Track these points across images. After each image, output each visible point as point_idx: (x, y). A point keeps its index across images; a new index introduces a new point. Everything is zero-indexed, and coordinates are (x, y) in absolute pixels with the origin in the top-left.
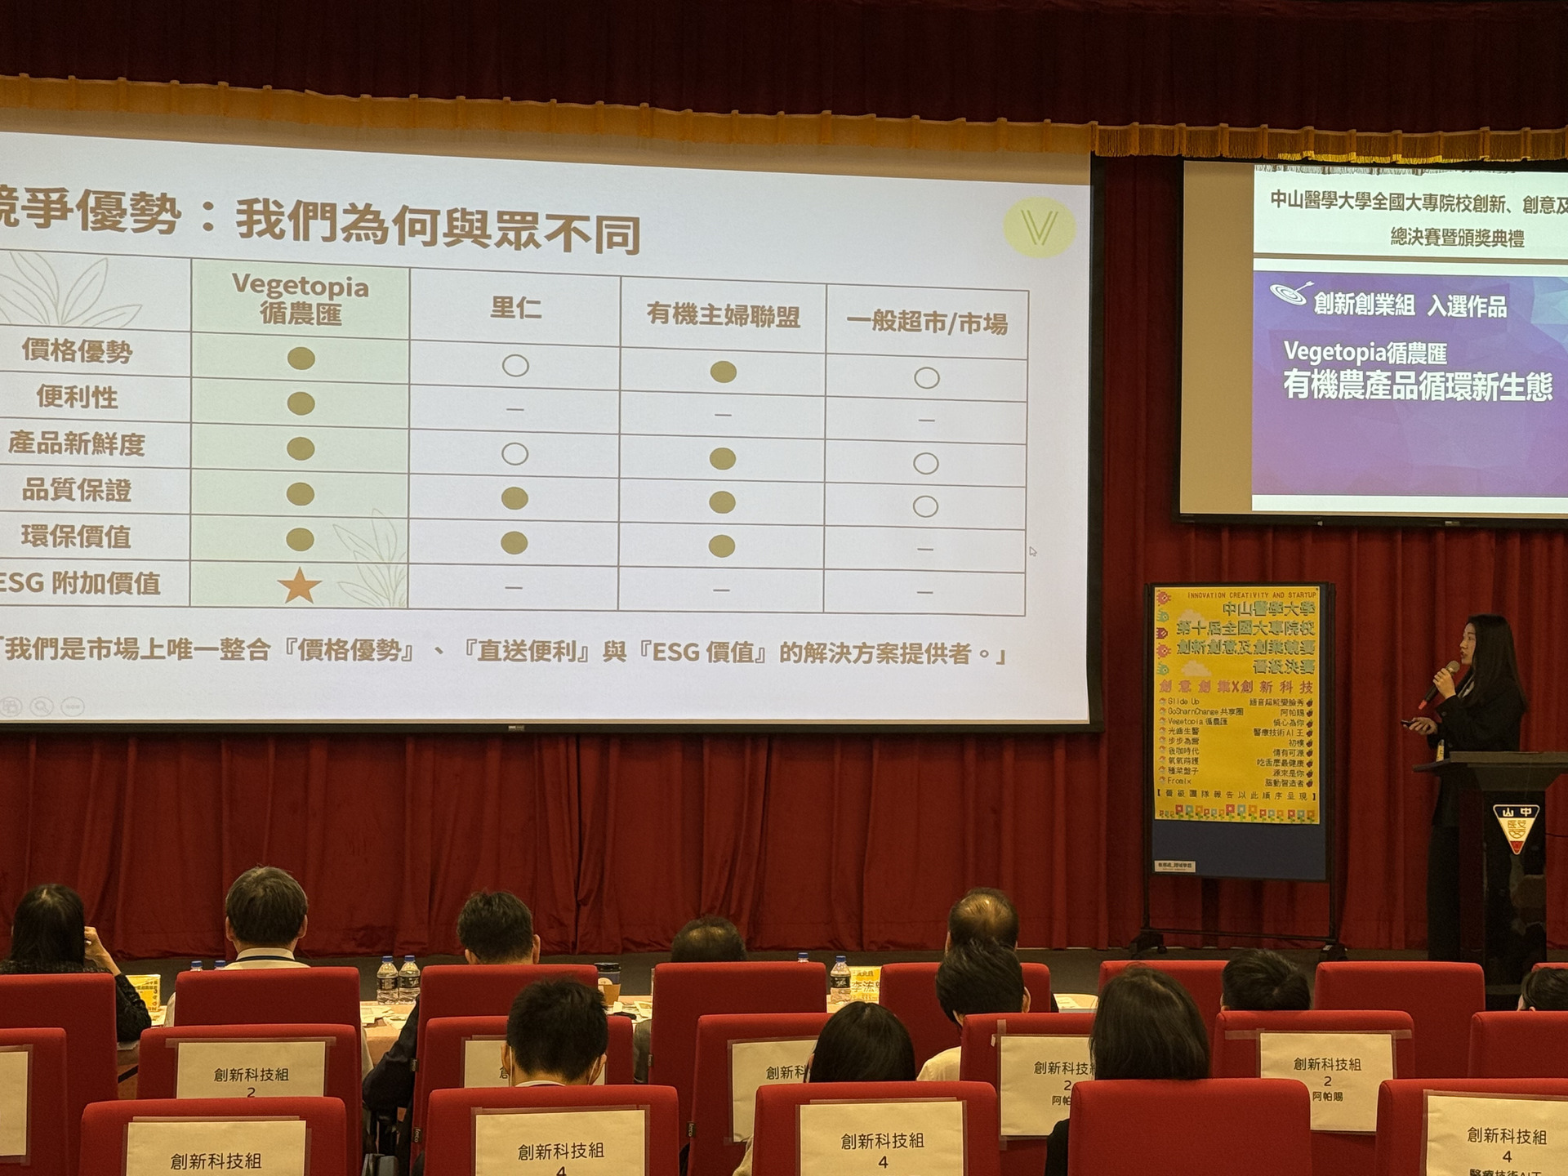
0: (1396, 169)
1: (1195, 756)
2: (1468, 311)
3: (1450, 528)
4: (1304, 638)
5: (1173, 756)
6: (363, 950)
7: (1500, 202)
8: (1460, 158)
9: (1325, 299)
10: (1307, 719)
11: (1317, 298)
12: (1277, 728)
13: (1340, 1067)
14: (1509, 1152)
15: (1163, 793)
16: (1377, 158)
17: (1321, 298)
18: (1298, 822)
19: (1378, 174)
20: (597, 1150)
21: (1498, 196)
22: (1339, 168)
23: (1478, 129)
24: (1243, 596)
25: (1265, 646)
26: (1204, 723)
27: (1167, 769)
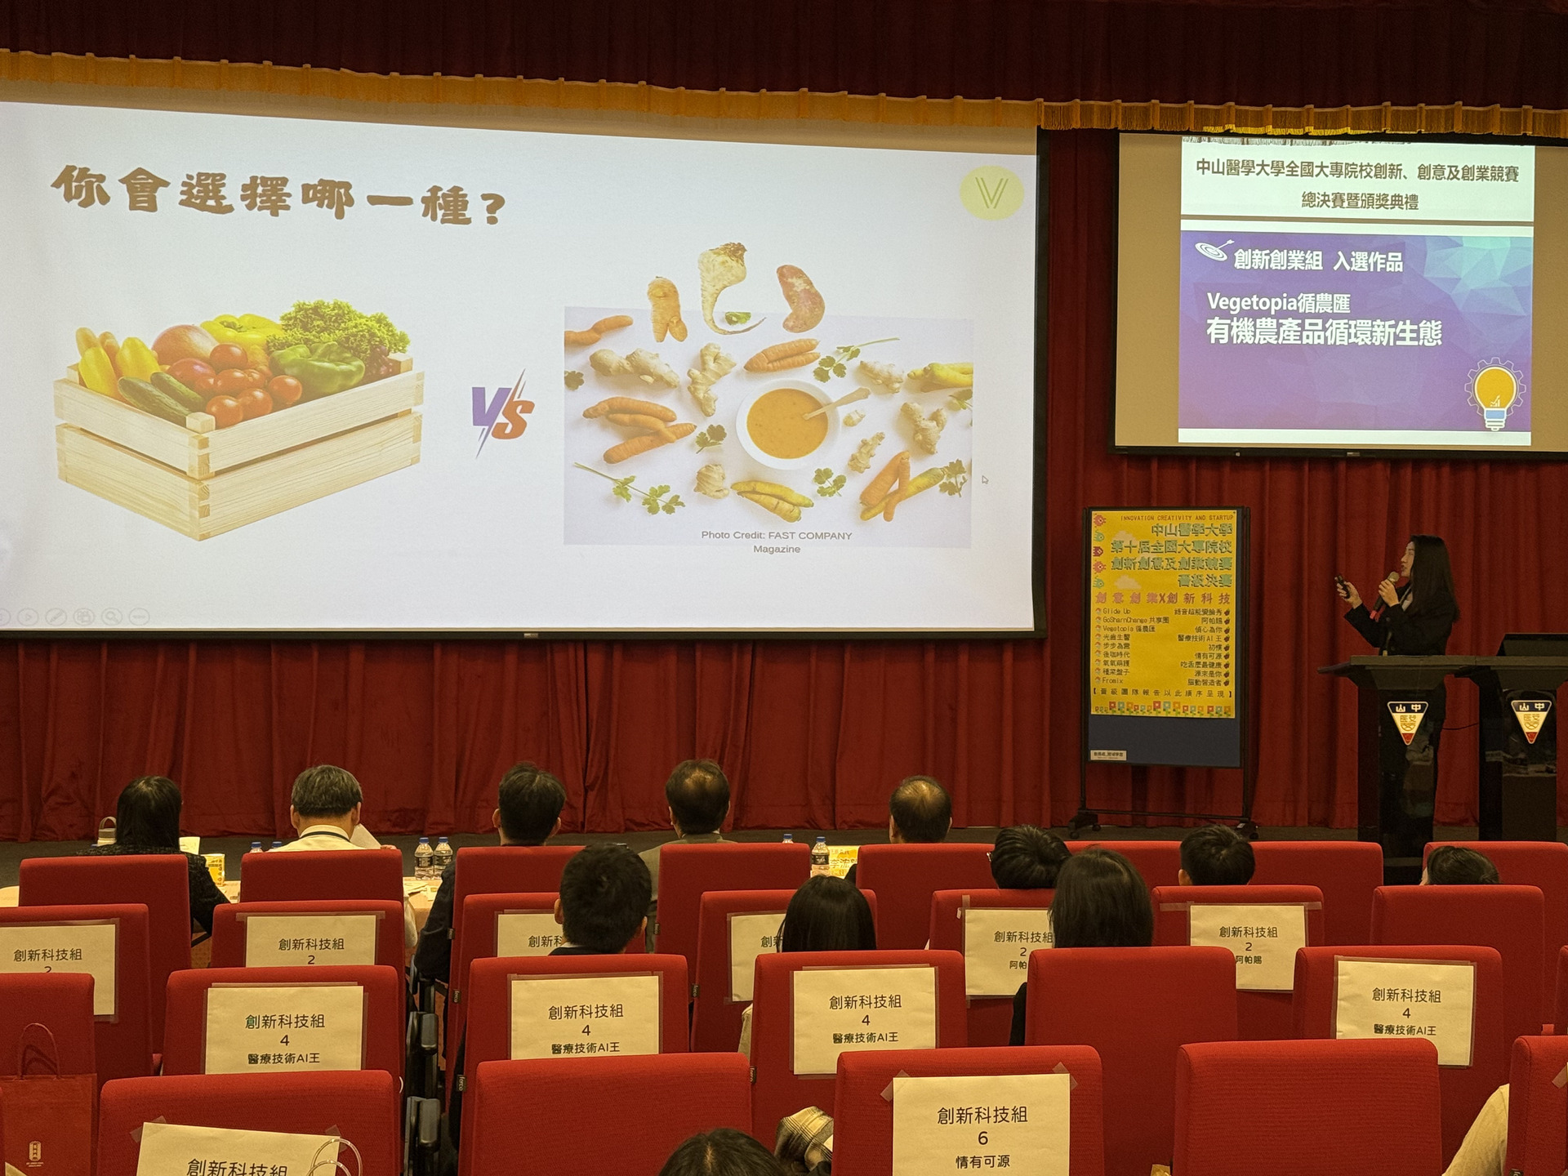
0: (1308, 141)
1: (1127, 659)
2: (1369, 266)
3: (1350, 460)
4: (1223, 556)
5: (1107, 659)
6: (397, 829)
7: (1398, 170)
8: (1365, 130)
9: (1243, 255)
10: (1224, 626)
11: (1236, 254)
12: (1198, 634)
13: (1260, 935)
14: (1408, 1009)
15: (1099, 691)
16: (1292, 130)
17: (1240, 255)
18: (1216, 716)
19: (1291, 145)
20: (617, 1011)
21: (1395, 164)
22: (1257, 140)
23: (1380, 103)
24: (1169, 518)
25: (1188, 563)
26: (1135, 629)
27: (1102, 671)
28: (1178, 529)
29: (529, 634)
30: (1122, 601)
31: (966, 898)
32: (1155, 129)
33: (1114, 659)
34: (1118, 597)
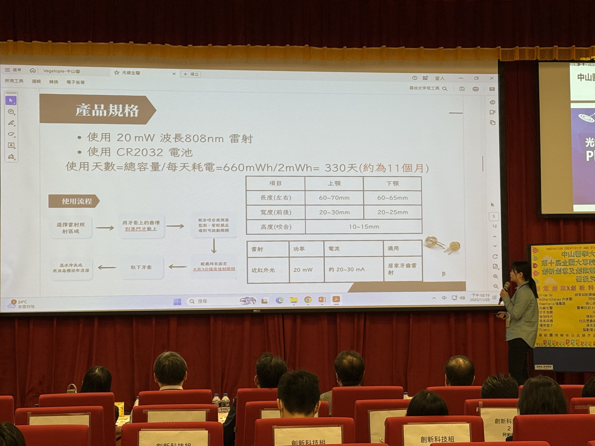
1: (552, 319)
12: (587, 306)
24: (570, 248)
25: (581, 270)
26: (555, 305)
28: (575, 254)
29: (256, 311)
30: (548, 290)
31: (481, 403)
32: (556, 59)
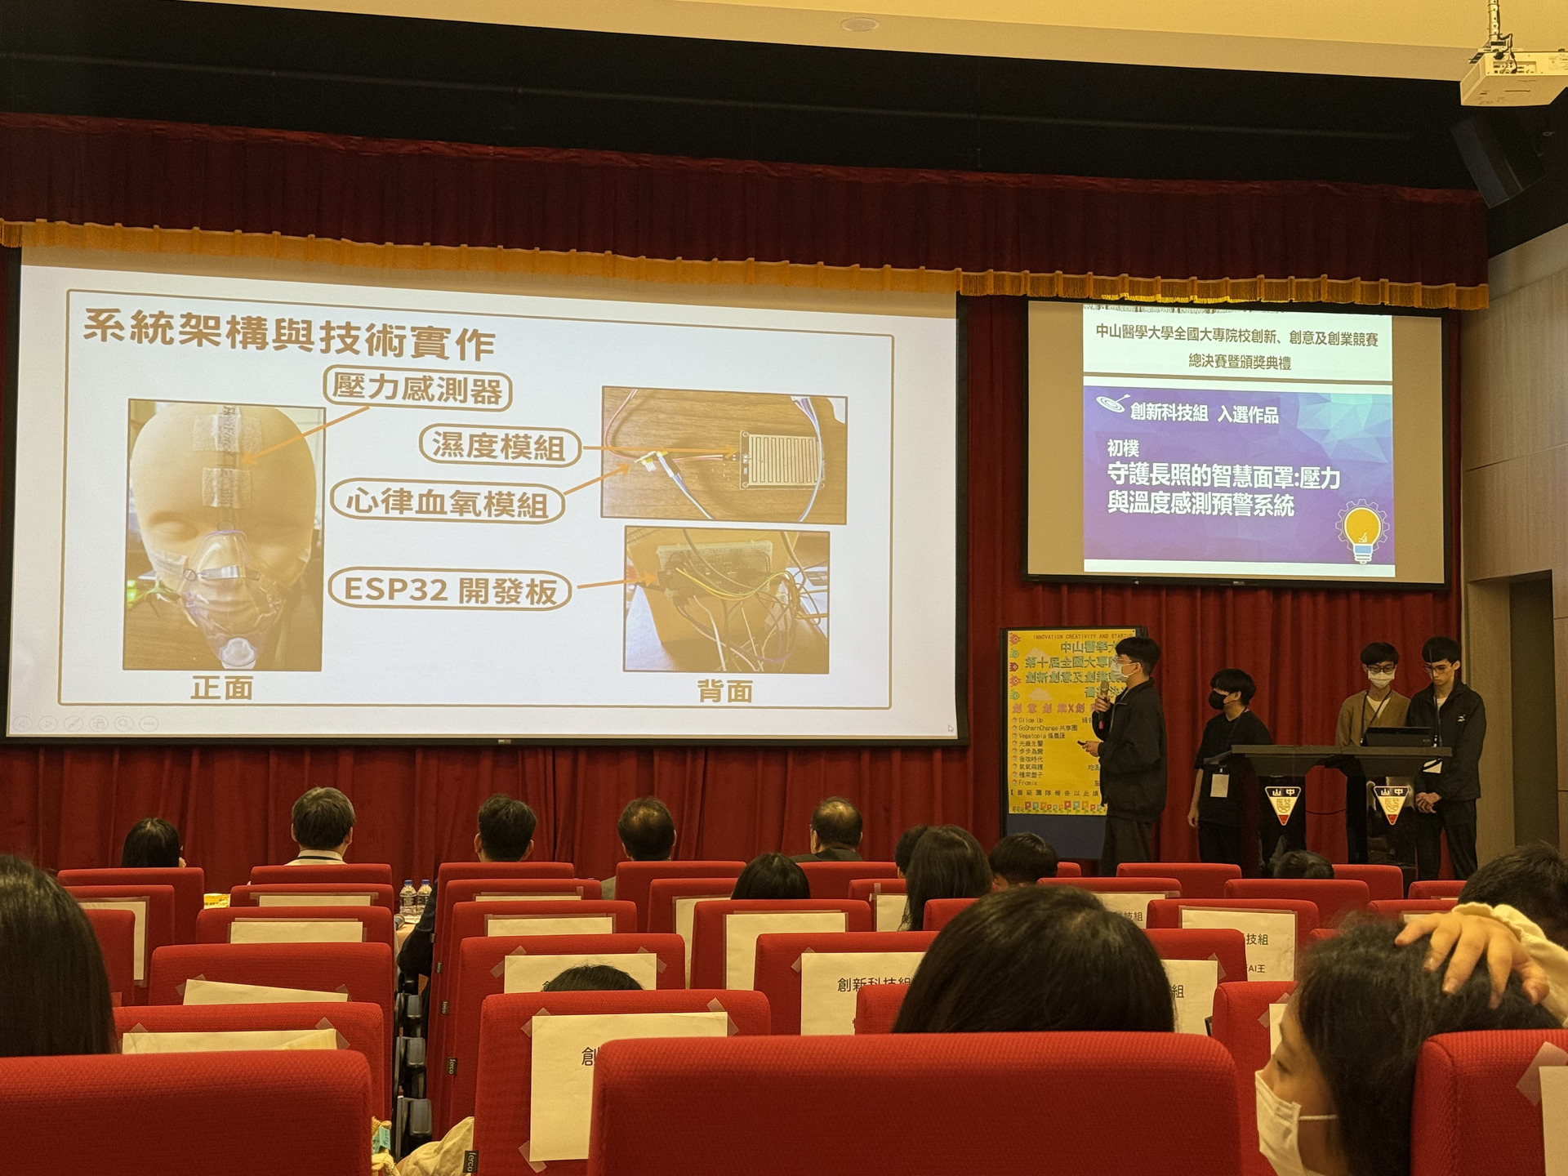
0: (1193, 309)
1: (1040, 763)
2: (1249, 419)
3: (1236, 589)
5: (1023, 763)
7: (1272, 335)
8: (1243, 299)
9: (1139, 408)
11: (1132, 407)
15: (1016, 792)
16: (1178, 299)
17: (1136, 407)
19: (1178, 313)
21: (1271, 330)
22: (1149, 308)
23: (1255, 277)
24: (1076, 637)
25: (1093, 676)
26: (1047, 737)
27: (1019, 773)
28: (1084, 646)
29: (503, 741)
30: (1036, 711)
31: (877, 885)
32: (1060, 297)
33: (1029, 763)
34: (1032, 708)
